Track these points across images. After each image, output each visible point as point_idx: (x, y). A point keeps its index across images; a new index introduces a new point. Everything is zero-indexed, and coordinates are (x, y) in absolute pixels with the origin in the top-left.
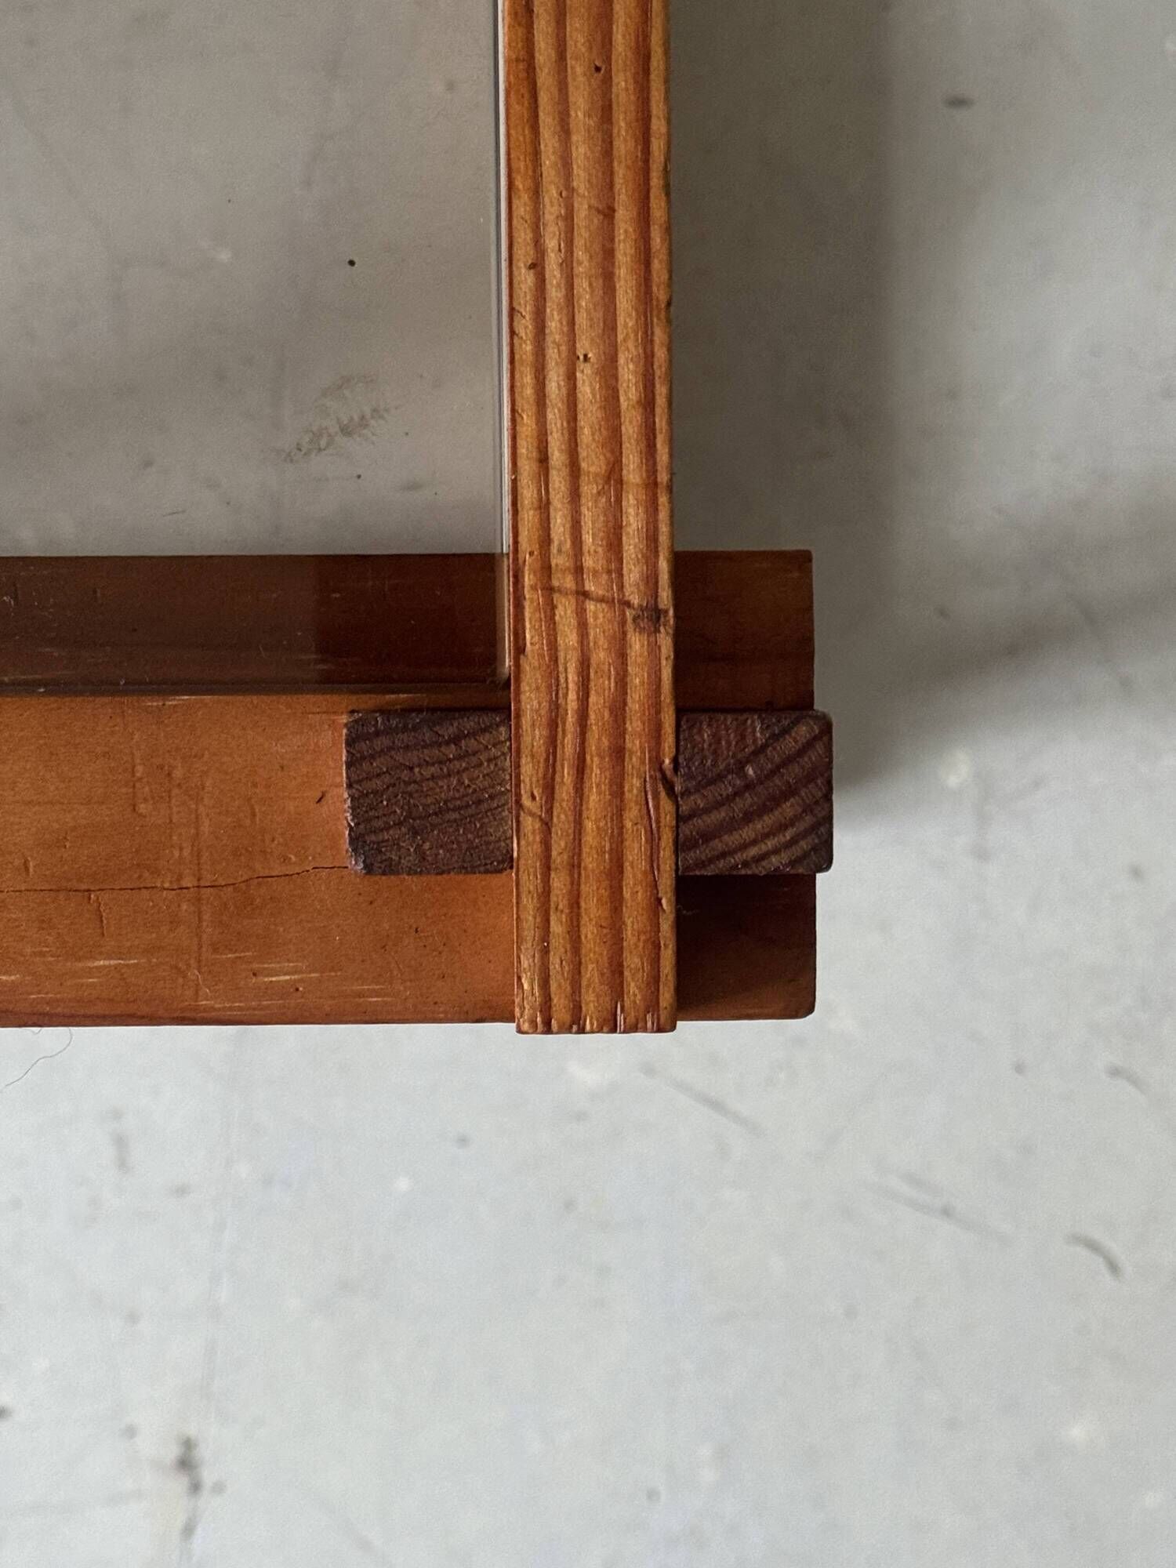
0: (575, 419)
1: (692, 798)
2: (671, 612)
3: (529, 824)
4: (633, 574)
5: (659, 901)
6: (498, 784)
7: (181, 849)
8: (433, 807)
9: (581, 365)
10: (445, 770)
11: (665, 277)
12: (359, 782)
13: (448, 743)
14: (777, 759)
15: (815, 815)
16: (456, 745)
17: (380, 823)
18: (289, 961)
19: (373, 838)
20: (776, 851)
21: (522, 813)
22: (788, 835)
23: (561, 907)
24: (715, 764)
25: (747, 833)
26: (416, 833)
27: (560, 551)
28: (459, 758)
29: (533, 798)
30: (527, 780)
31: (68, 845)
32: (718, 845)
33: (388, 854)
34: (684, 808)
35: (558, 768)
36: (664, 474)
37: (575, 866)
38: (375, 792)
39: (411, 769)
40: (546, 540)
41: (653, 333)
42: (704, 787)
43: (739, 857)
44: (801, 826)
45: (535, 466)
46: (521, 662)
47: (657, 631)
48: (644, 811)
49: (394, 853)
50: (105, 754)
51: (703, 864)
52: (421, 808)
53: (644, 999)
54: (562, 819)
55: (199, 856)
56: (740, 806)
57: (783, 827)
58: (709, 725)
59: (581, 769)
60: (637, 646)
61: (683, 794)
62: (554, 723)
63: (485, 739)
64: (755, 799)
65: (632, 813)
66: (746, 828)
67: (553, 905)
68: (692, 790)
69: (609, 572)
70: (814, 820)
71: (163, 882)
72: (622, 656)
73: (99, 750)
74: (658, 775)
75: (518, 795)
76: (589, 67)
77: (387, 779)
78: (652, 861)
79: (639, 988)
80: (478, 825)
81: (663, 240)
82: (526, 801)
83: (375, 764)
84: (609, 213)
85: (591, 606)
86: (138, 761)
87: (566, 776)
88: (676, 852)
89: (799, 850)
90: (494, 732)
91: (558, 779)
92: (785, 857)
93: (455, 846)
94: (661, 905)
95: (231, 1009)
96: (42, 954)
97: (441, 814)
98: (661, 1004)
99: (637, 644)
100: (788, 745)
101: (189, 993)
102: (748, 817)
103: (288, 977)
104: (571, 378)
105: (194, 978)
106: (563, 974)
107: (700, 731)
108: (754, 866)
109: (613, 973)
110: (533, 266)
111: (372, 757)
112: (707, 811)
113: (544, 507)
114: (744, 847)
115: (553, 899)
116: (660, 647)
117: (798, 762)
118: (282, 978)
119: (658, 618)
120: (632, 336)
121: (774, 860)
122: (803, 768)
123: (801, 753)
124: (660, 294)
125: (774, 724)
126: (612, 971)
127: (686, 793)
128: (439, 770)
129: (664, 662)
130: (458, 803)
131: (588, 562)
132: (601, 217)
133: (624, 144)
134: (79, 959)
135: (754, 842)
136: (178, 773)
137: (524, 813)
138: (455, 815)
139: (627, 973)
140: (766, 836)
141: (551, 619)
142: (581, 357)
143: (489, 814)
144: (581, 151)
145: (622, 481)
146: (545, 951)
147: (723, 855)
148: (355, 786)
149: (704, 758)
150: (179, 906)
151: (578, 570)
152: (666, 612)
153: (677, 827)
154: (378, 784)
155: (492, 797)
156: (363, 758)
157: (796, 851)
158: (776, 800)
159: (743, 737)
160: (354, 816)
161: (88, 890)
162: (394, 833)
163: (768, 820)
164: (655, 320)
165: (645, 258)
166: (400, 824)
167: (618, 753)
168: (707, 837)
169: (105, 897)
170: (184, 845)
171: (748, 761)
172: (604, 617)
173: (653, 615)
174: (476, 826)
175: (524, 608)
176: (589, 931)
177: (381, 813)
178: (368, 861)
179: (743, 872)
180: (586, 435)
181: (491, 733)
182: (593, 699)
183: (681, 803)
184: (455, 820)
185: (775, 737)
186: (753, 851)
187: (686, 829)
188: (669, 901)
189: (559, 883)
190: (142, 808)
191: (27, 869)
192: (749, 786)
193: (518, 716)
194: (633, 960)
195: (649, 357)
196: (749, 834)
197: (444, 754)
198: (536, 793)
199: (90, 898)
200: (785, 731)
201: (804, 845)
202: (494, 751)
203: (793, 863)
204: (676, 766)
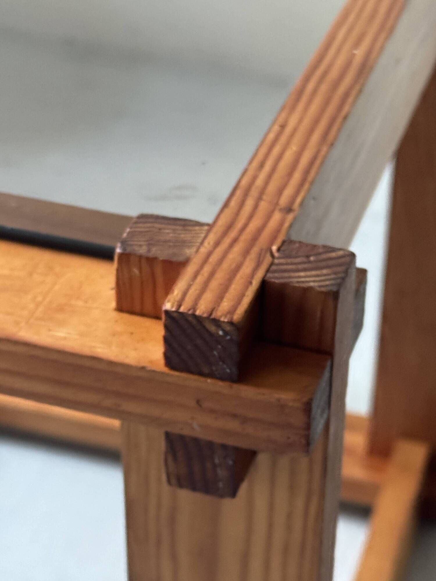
1: (282, 260)
3: (203, 250)
5: (251, 283)
8: (162, 240)
10: (174, 232)
12: (135, 228)
13: (180, 226)
14: (325, 258)
17: (136, 240)
19: (131, 243)
20: (314, 281)
21: (202, 246)
22: (322, 278)
23: (204, 275)
24: (296, 253)
25: (302, 274)
26: (150, 245)
28: (183, 230)
29: (209, 244)
30: (209, 239)
32: (286, 275)
33: (135, 248)
34: (276, 261)
38: (140, 232)
39: (160, 229)
42: (288, 258)
43: (295, 280)
44: (329, 277)
47: (288, 214)
48: (258, 257)
49: (138, 248)
51: (277, 278)
52: (157, 239)
53: (229, 309)
56: (302, 266)
57: (320, 276)
59: (235, 241)
61: (277, 258)
62: (230, 227)
63: (196, 228)
64: (310, 266)
65: (252, 257)
66: (302, 272)
67: (201, 274)
68: (282, 258)
70: (336, 277)
72: (269, 217)
74: (268, 250)
75: (202, 243)
77: (147, 230)
79: (228, 305)
82: (205, 244)
83: (145, 225)
85: (262, 202)
87: (227, 241)
88: (266, 272)
89: (325, 284)
90: (202, 227)
91: (223, 241)
92: (317, 284)
93: (166, 252)
94: (252, 285)
97: (165, 242)
100: (333, 255)
102: (305, 270)
103: (64, 335)
106: (195, 293)
107: (294, 244)
108: (301, 284)
110: (281, 126)
111: (145, 223)
112: (286, 265)
114: (299, 277)
115: (202, 272)
116: (287, 218)
117: (335, 260)
118: (61, 334)
119: (290, 211)
121: (311, 284)
122: (336, 262)
123: (338, 258)
126: (218, 298)
127: (279, 258)
128: (172, 232)
135: (304, 277)
138: (171, 244)
139: (225, 300)
143: (187, 246)
146: (190, 285)
147: (288, 278)
148: (133, 229)
149: (292, 251)
151: (262, 193)
152: (295, 210)
153: (270, 266)
154: (142, 230)
155: (190, 243)
156: (141, 223)
157: (323, 284)
158: (321, 268)
159: (313, 249)
160: (127, 236)
162: (142, 243)
163: (314, 273)
166: (145, 241)
167: (254, 240)
171: (312, 255)
172: (266, 207)
173: (288, 209)
174: (179, 248)
176: (213, 284)
179: (295, 285)
185: (327, 252)
186: (303, 279)
187: (274, 267)
188: (256, 284)
192: (310, 262)
193: (215, 222)
197: (176, 228)
198: (211, 243)
200: (333, 251)
201: (328, 283)
202: (198, 232)
203: (320, 286)
204: (279, 250)
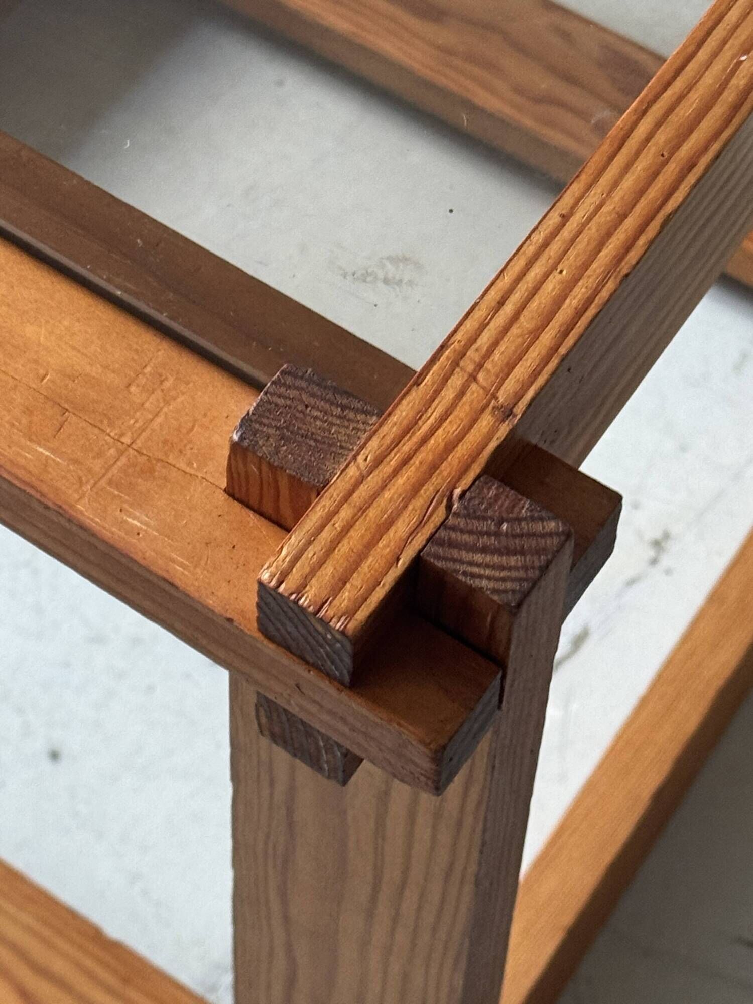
0: (533, 295)
1: (459, 519)
2: (518, 417)
3: (352, 471)
4: (510, 385)
5: (398, 559)
6: (350, 443)
7: (136, 421)
8: (303, 431)
9: (556, 273)
10: (325, 418)
11: (634, 262)
12: (271, 394)
13: (337, 406)
14: (525, 531)
15: (527, 574)
16: (342, 409)
17: (265, 421)
18: (147, 516)
19: (257, 426)
20: (489, 578)
21: (353, 463)
22: (503, 574)
23: (337, 525)
24: (486, 510)
25: (478, 558)
26: (282, 438)
27: (477, 350)
28: (339, 417)
29: (366, 460)
30: (369, 449)
31: (76, 381)
32: (455, 553)
33: (258, 439)
34: (451, 521)
35: (392, 454)
36: (564, 349)
37: (363, 509)
38: (276, 405)
39: (307, 406)
40: (473, 340)
41: (607, 282)
42: (471, 518)
43: (464, 568)
44: (514, 574)
45: (494, 304)
46: (413, 389)
47: (503, 421)
48: (426, 506)
49: (262, 440)
50: (136, 351)
51: (438, 557)
52: (296, 427)
53: (347, 607)
54: (373, 481)
55: (143, 430)
56: (484, 541)
57: (502, 568)
58: (497, 489)
59: (405, 462)
60: (485, 423)
61: (455, 513)
62: (408, 430)
63: (360, 417)
64: (496, 542)
65: (418, 503)
66: (480, 555)
67: (332, 522)
68: (461, 515)
69: (497, 377)
70: (525, 576)
71: (111, 432)
72: (474, 421)
73: (135, 346)
74: (448, 494)
75: (358, 453)
76: (660, 151)
77: (288, 402)
78: (411, 534)
79: (349, 600)
80: (322, 456)
81: (644, 244)
82: (360, 459)
83: (288, 391)
84: (622, 217)
85: (474, 386)
86: (152, 365)
87: (394, 460)
88: (428, 541)
89: (503, 587)
90: (368, 417)
91: (388, 459)
92: (491, 585)
93: (300, 459)
94: (397, 563)
95: (92, 520)
96: (13, 425)
97: (305, 438)
98: (356, 616)
99: (486, 421)
100: (538, 527)
101: (76, 496)
102: (484, 550)
103: (138, 524)
104: (546, 275)
105: (85, 490)
106: (310, 561)
107: (490, 489)
108: (469, 578)
109: (340, 580)
110: (563, 216)
111: (289, 387)
112: (462, 531)
113: (483, 326)
114: (471, 564)
115: (335, 518)
116: (498, 430)
117: (537, 539)
118: (135, 522)
119: (509, 416)
120: (595, 276)
121: (484, 582)
122: (538, 544)
123: (543, 536)
124: (625, 268)
125: (537, 511)
126: (340, 579)
127: (457, 514)
128: (322, 416)
129: (495, 439)
130: (320, 438)
131: (488, 365)
132: (617, 216)
133: (654, 193)
134: (31, 440)
135: (479, 565)
136: (167, 384)
137: (355, 463)
138: (312, 443)
139: (348, 586)
140: (487, 566)
141: (446, 379)
142: (558, 270)
143: (333, 454)
144: (628, 183)
145: (538, 338)
146: (309, 543)
147: (455, 560)
148: (268, 395)
149: (482, 503)
150: (110, 449)
151: (480, 366)
152: (515, 416)
153: (439, 528)
154: (281, 401)
155: (341, 447)
156: (284, 384)
157: (501, 586)
158: (509, 552)
159: (514, 506)
160: (255, 409)
161: (67, 410)
162: (271, 431)
163: (496, 559)
164: (613, 277)
165: (629, 246)
166: (277, 428)
167: (434, 468)
168: (452, 544)
169: (74, 419)
170: (140, 421)
171: (507, 521)
172: (477, 396)
173: (507, 413)
174: (320, 455)
175: (435, 364)
176: (344, 548)
177: (272, 416)
178: (244, 435)
179: (460, 577)
180: (534, 305)
181: (367, 416)
182: (440, 431)
183: (450, 517)
184: (310, 446)
185: (532, 518)
186: (475, 570)
187: (443, 533)
188: (404, 563)
189: (346, 513)
190: (133, 389)
191: (42, 380)
192: (498, 534)
193: (389, 415)
194: (357, 581)
195: (597, 292)
196: (479, 559)
197: (331, 410)
198: (369, 459)
199: (64, 414)
200: (542, 519)
201: (509, 585)
202: (361, 426)
203: (495, 591)
204: (462, 496)
